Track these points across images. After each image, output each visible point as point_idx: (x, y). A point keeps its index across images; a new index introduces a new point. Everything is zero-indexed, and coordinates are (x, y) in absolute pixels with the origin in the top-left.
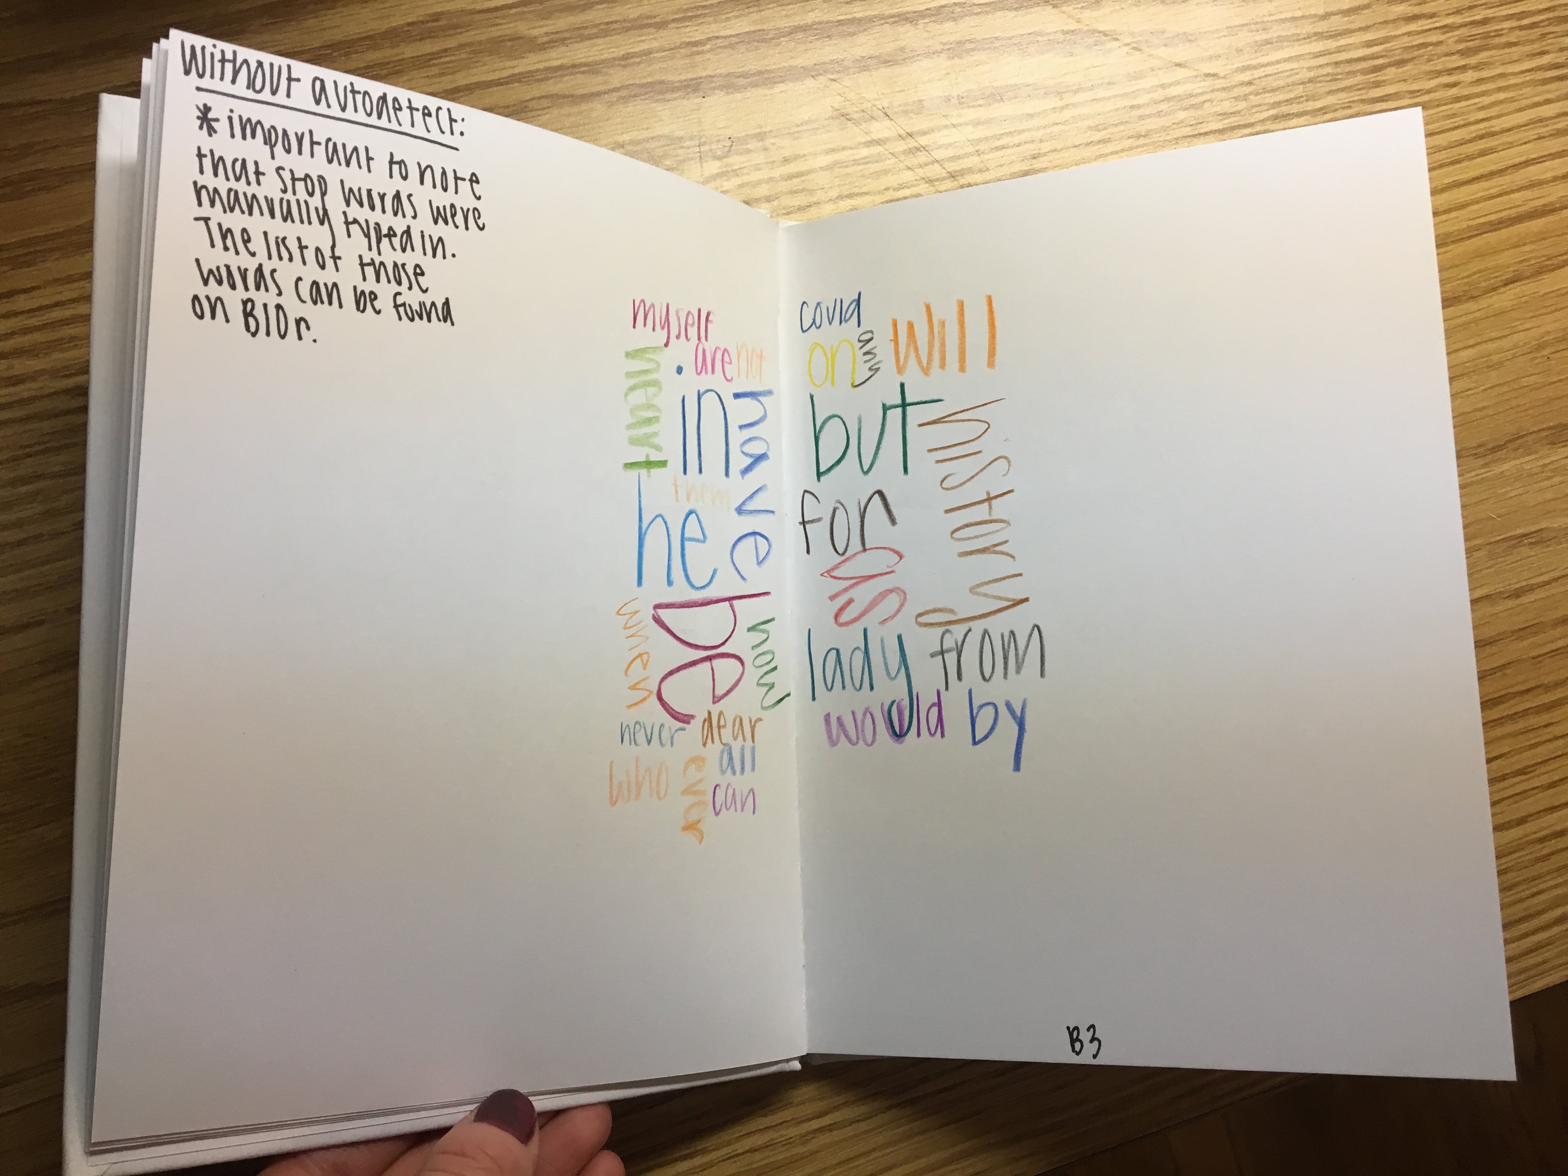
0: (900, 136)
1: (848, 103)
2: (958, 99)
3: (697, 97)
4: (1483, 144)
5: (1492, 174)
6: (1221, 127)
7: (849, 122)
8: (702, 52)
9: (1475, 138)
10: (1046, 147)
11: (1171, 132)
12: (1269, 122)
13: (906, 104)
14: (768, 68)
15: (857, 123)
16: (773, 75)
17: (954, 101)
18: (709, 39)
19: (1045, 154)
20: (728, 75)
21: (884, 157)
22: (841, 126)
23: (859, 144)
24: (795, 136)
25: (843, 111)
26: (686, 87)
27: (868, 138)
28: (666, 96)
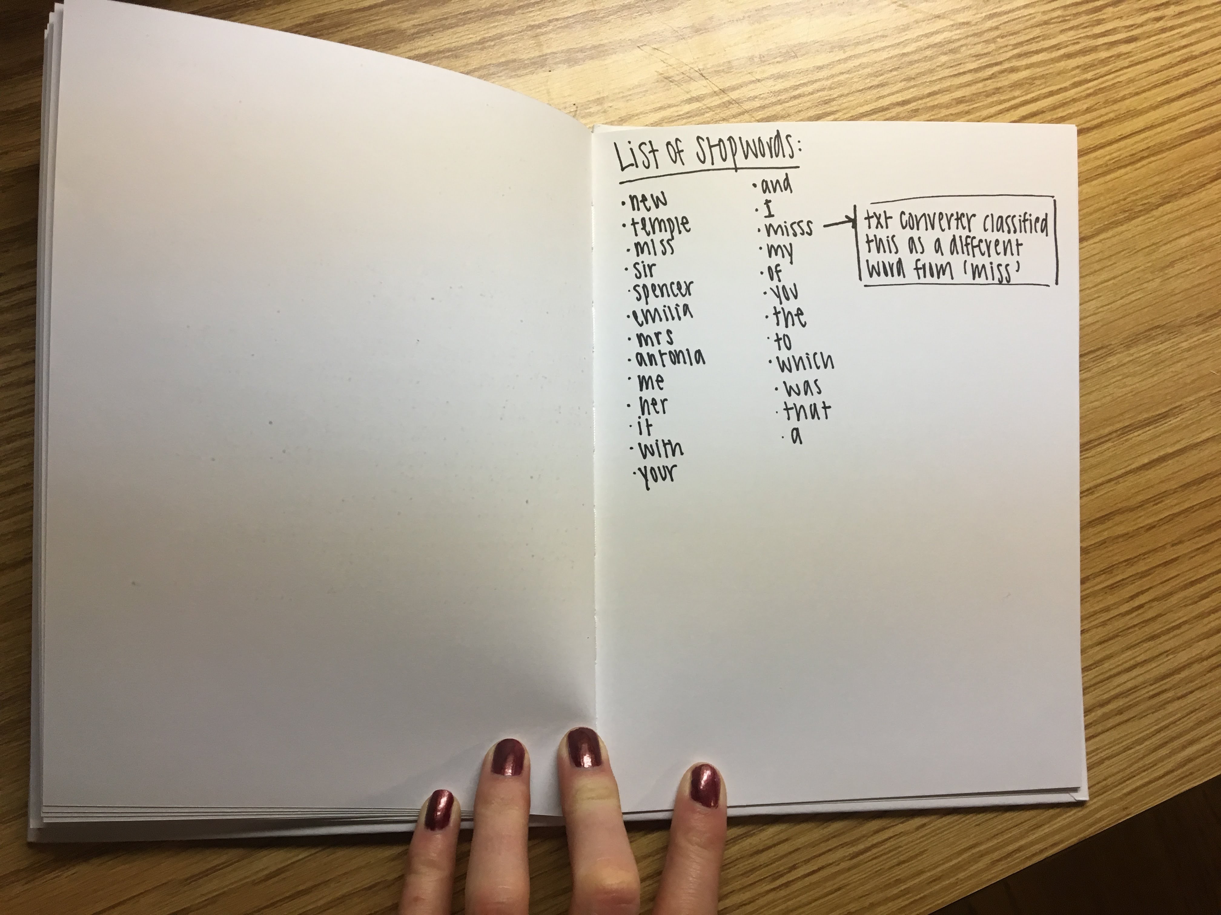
0: (715, 92)
1: (669, 67)
2: (760, 58)
3: (545, 71)
4: (1186, 67)
5: (1195, 91)
6: (976, 67)
7: (671, 84)
8: (546, 33)
9: (1179, 62)
10: (835, 93)
11: (936, 74)
12: (1014, 60)
13: (719, 66)
14: (602, 43)
15: (678, 84)
16: (606, 48)
17: (756, 60)
18: (550, 21)
19: (834, 100)
20: (568, 51)
21: (703, 111)
22: (666, 88)
23: (682, 102)
24: (628, 98)
25: (666, 75)
26: (534, 63)
27: (689, 96)
28: (518, 72)
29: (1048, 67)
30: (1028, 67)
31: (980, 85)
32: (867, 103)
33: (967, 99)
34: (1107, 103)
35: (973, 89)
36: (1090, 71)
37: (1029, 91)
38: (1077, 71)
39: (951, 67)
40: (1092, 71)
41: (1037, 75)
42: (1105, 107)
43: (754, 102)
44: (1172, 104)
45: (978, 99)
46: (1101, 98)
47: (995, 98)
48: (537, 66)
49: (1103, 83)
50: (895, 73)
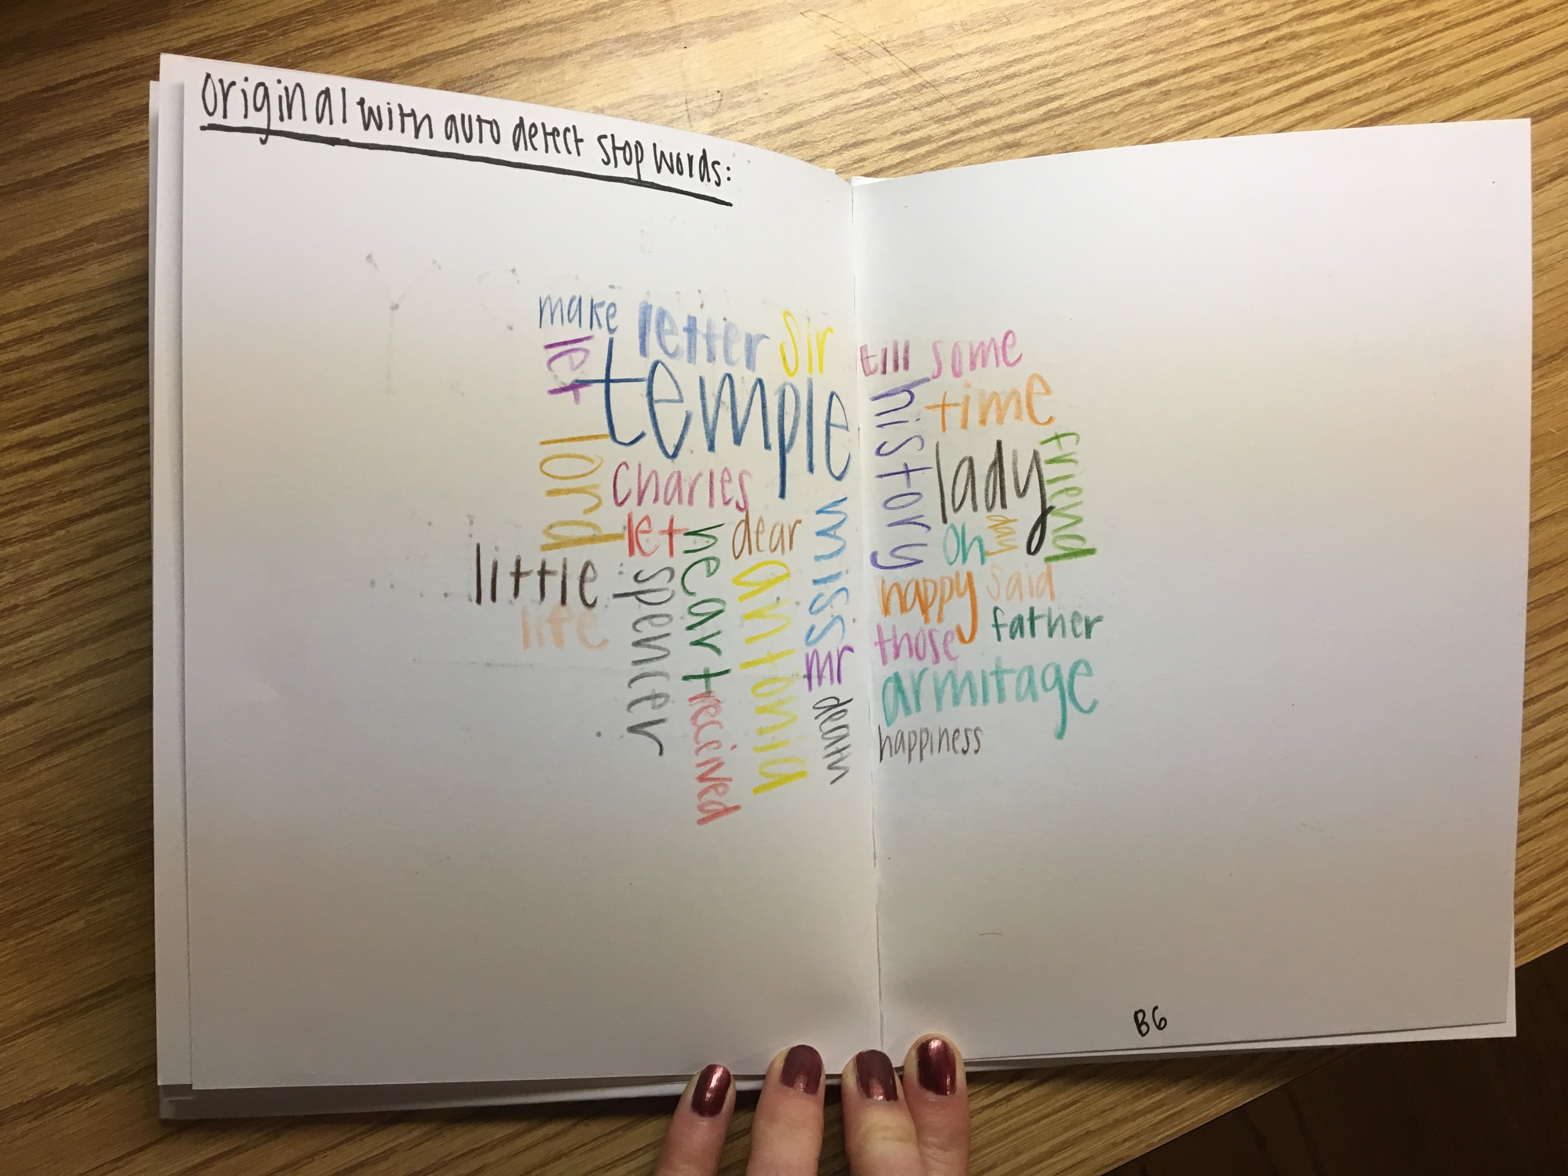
0: (903, 72)
1: (843, 40)
2: (962, 25)
3: (678, 48)
4: (1518, 29)
5: (1532, 61)
6: (1245, 33)
7: (845, 62)
9: (1510, 22)
10: (1061, 71)
11: (1192, 43)
12: (1295, 23)
13: (906, 37)
14: (753, 8)
15: (855, 62)
16: (759, 15)
17: (957, 28)
19: (1059, 80)
20: (709, 20)
21: (887, 97)
22: (839, 67)
23: (859, 86)
24: (789, 82)
25: (840, 50)
26: (665, 37)
27: (868, 78)
28: (644, 50)
29: (1339, 32)
30: (1312, 32)
31: (1252, 57)
32: (1102, 83)
33: (1233, 76)
34: (1418, 78)
35: (1242, 62)
36: (1391, 38)
37: (1315, 64)
38: (1377, 37)
39: (1213, 34)
40: (1396, 36)
41: (1325, 43)
42: (1414, 84)
43: (955, 85)
44: (1501, 79)
45: (1248, 76)
46: (1408, 72)
47: (1270, 75)
48: (668, 41)
49: (1409, 53)
50: (1139, 43)
